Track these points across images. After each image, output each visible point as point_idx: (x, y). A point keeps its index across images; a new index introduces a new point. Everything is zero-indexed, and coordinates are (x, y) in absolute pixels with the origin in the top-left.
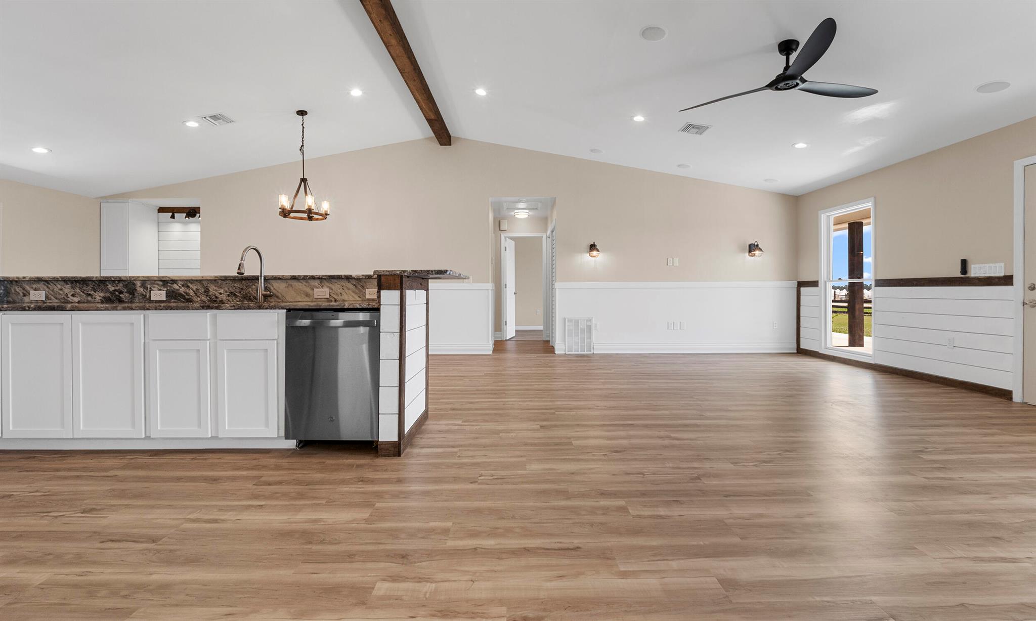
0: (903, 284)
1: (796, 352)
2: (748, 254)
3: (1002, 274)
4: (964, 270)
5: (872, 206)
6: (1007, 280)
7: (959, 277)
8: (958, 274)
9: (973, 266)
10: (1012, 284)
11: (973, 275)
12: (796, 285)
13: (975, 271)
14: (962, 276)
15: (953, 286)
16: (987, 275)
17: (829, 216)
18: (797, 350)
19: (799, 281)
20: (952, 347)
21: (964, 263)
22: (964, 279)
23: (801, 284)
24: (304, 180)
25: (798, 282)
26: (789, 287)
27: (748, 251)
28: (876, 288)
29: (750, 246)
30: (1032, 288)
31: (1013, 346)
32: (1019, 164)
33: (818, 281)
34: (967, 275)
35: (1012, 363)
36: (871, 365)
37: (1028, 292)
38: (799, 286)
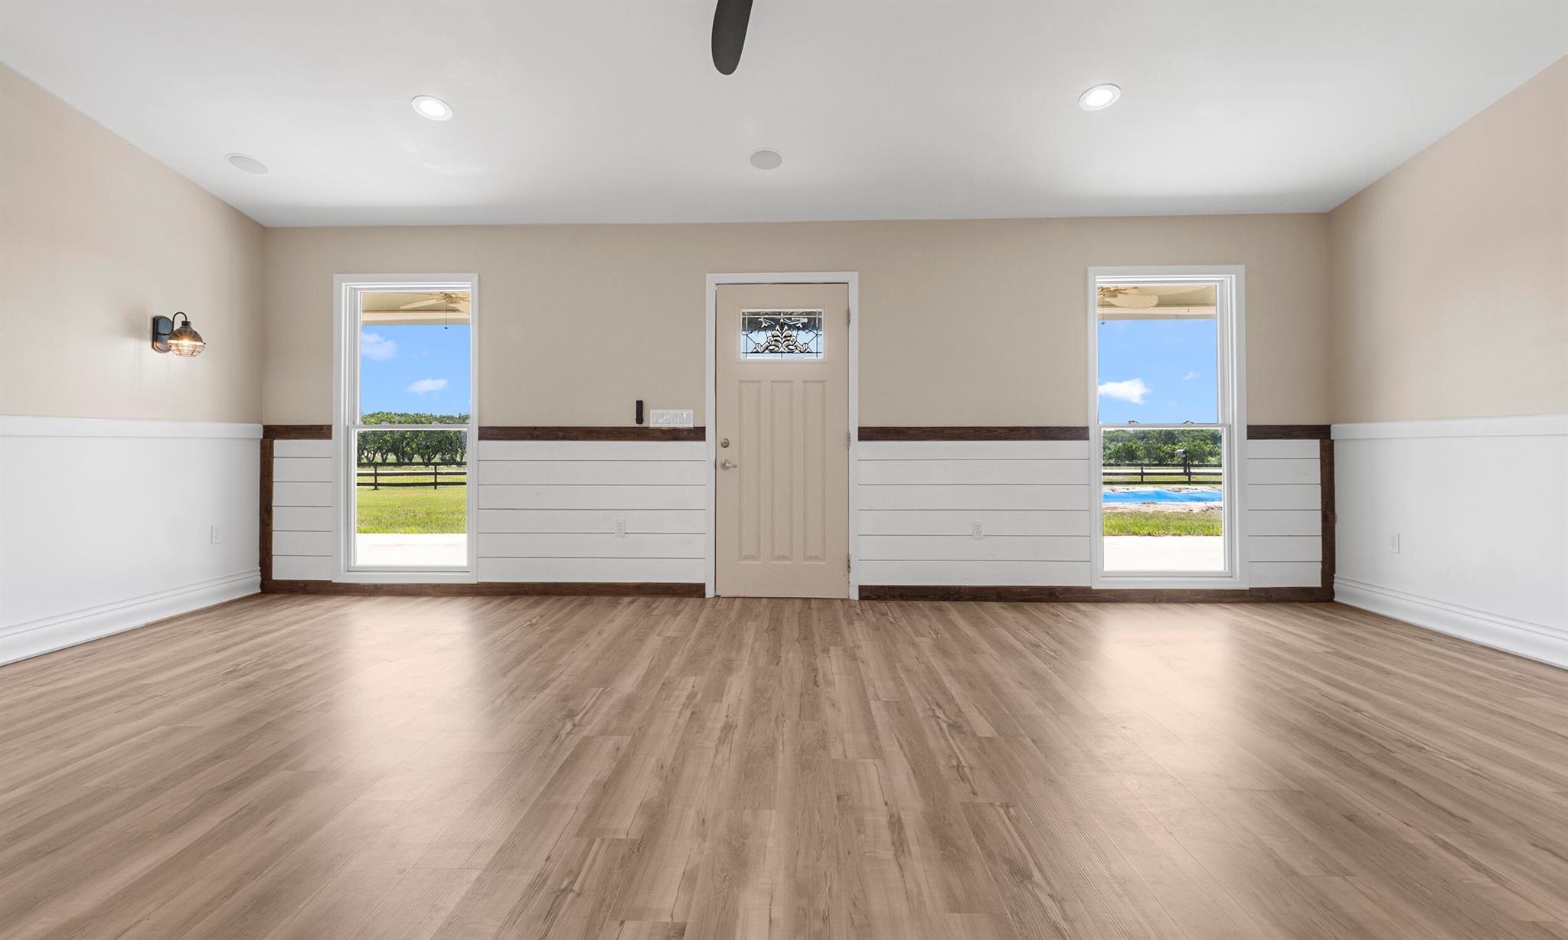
0: (537, 435)
1: (260, 591)
2: (150, 343)
3: (691, 426)
4: (640, 418)
5: (472, 288)
6: (698, 434)
7: (633, 428)
8: (632, 423)
9: (652, 411)
10: (704, 439)
11: (652, 425)
12: (260, 434)
13: (655, 419)
14: (637, 425)
15: (624, 440)
16: (672, 425)
17: (355, 289)
18: (262, 586)
19: (265, 424)
20: (623, 534)
21: (640, 405)
22: (640, 433)
23: (272, 433)
25: (265, 427)
26: (247, 439)
27: (149, 335)
28: (481, 442)
29: (156, 321)
30: (726, 445)
31: (704, 522)
32: (711, 280)
33: (329, 427)
34: (644, 425)
35: (703, 546)
36: (472, 586)
37: (721, 449)
38: (264, 437)
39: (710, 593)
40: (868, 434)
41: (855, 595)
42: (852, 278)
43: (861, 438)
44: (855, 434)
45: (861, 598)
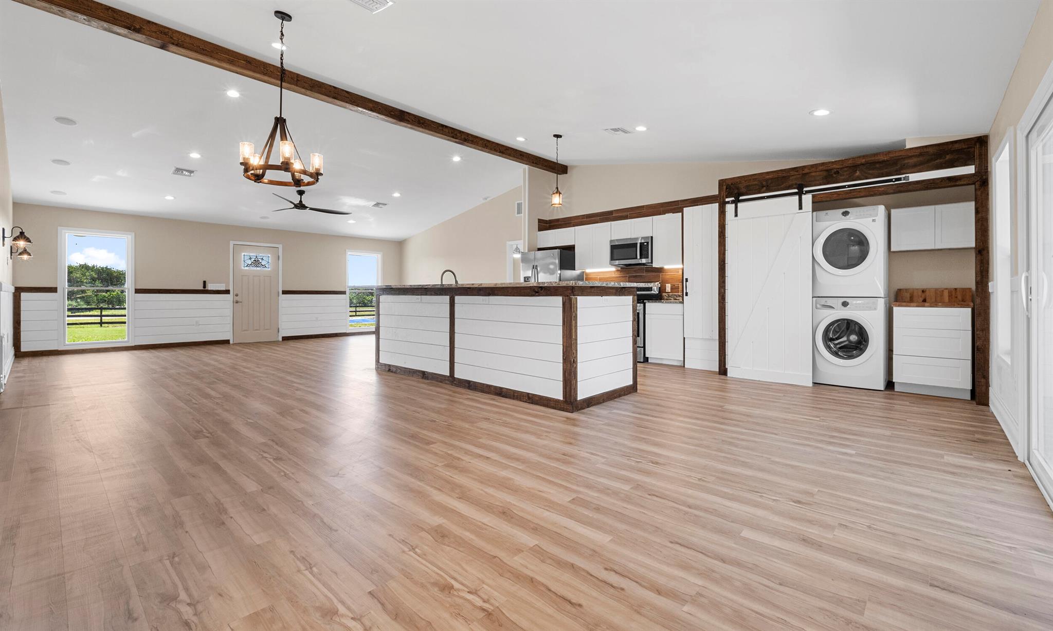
3: (224, 289)
4: (205, 286)
5: (131, 238)
6: (227, 292)
7: (202, 290)
8: (201, 288)
9: (209, 284)
10: (229, 294)
11: (209, 289)
13: (210, 287)
14: (204, 289)
15: (198, 294)
16: (217, 289)
19: (16, 286)
20: (198, 325)
21: (205, 282)
22: (205, 291)
23: (21, 290)
24: (280, 122)
25: (16, 288)
28: (136, 294)
30: (237, 295)
31: (229, 320)
32: (232, 243)
33: (56, 288)
34: (206, 289)
35: (229, 327)
36: (132, 347)
37: (235, 297)
38: (15, 292)
39: (231, 342)
40: (285, 292)
41: (281, 339)
42: (280, 246)
43: (283, 294)
44: (281, 292)
45: (283, 340)
